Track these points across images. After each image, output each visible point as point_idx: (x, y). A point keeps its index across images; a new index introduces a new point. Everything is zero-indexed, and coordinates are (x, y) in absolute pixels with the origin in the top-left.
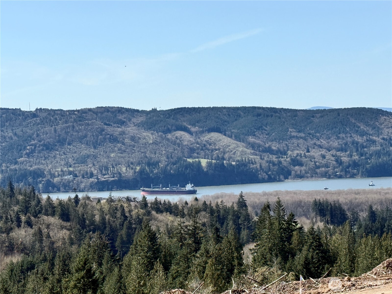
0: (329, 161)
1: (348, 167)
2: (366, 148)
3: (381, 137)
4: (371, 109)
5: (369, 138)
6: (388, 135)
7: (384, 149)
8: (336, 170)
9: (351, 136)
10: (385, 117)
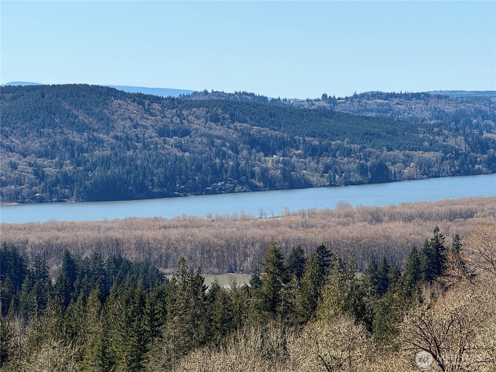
0: (23, 173)
1: (55, 184)
2: (87, 152)
3: (112, 134)
4: (97, 87)
5: (93, 135)
6: (123, 131)
7: (116, 155)
8: (34, 188)
9: (62, 133)
10: (119, 101)
